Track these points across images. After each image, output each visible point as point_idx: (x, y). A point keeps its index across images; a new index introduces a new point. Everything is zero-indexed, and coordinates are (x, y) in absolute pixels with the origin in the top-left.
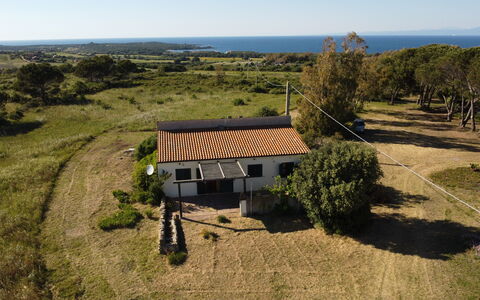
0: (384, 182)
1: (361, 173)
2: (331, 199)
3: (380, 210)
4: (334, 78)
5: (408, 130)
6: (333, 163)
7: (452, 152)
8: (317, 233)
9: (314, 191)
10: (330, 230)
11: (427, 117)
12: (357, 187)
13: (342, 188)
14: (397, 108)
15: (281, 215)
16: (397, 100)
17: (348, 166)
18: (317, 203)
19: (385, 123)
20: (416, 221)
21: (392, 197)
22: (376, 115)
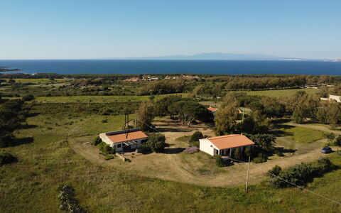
0: (166, 142)
1: (162, 139)
2: (157, 145)
3: (166, 148)
4: (146, 114)
5: (168, 127)
6: (156, 138)
7: (180, 133)
8: (154, 153)
9: (153, 144)
10: (157, 152)
11: (172, 122)
12: (162, 143)
13: (159, 143)
14: (163, 119)
15: (146, 151)
16: (163, 116)
18: (154, 147)
19: (160, 125)
20: (173, 149)
21: (168, 145)
22: (157, 122)
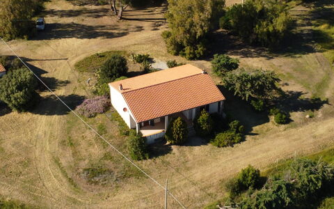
1: (26, 85)
2: (15, 99)
3: (44, 94)
6: (14, 83)
9: (8, 96)
10: (19, 111)
12: (25, 93)
17: (20, 83)
18: (10, 101)
